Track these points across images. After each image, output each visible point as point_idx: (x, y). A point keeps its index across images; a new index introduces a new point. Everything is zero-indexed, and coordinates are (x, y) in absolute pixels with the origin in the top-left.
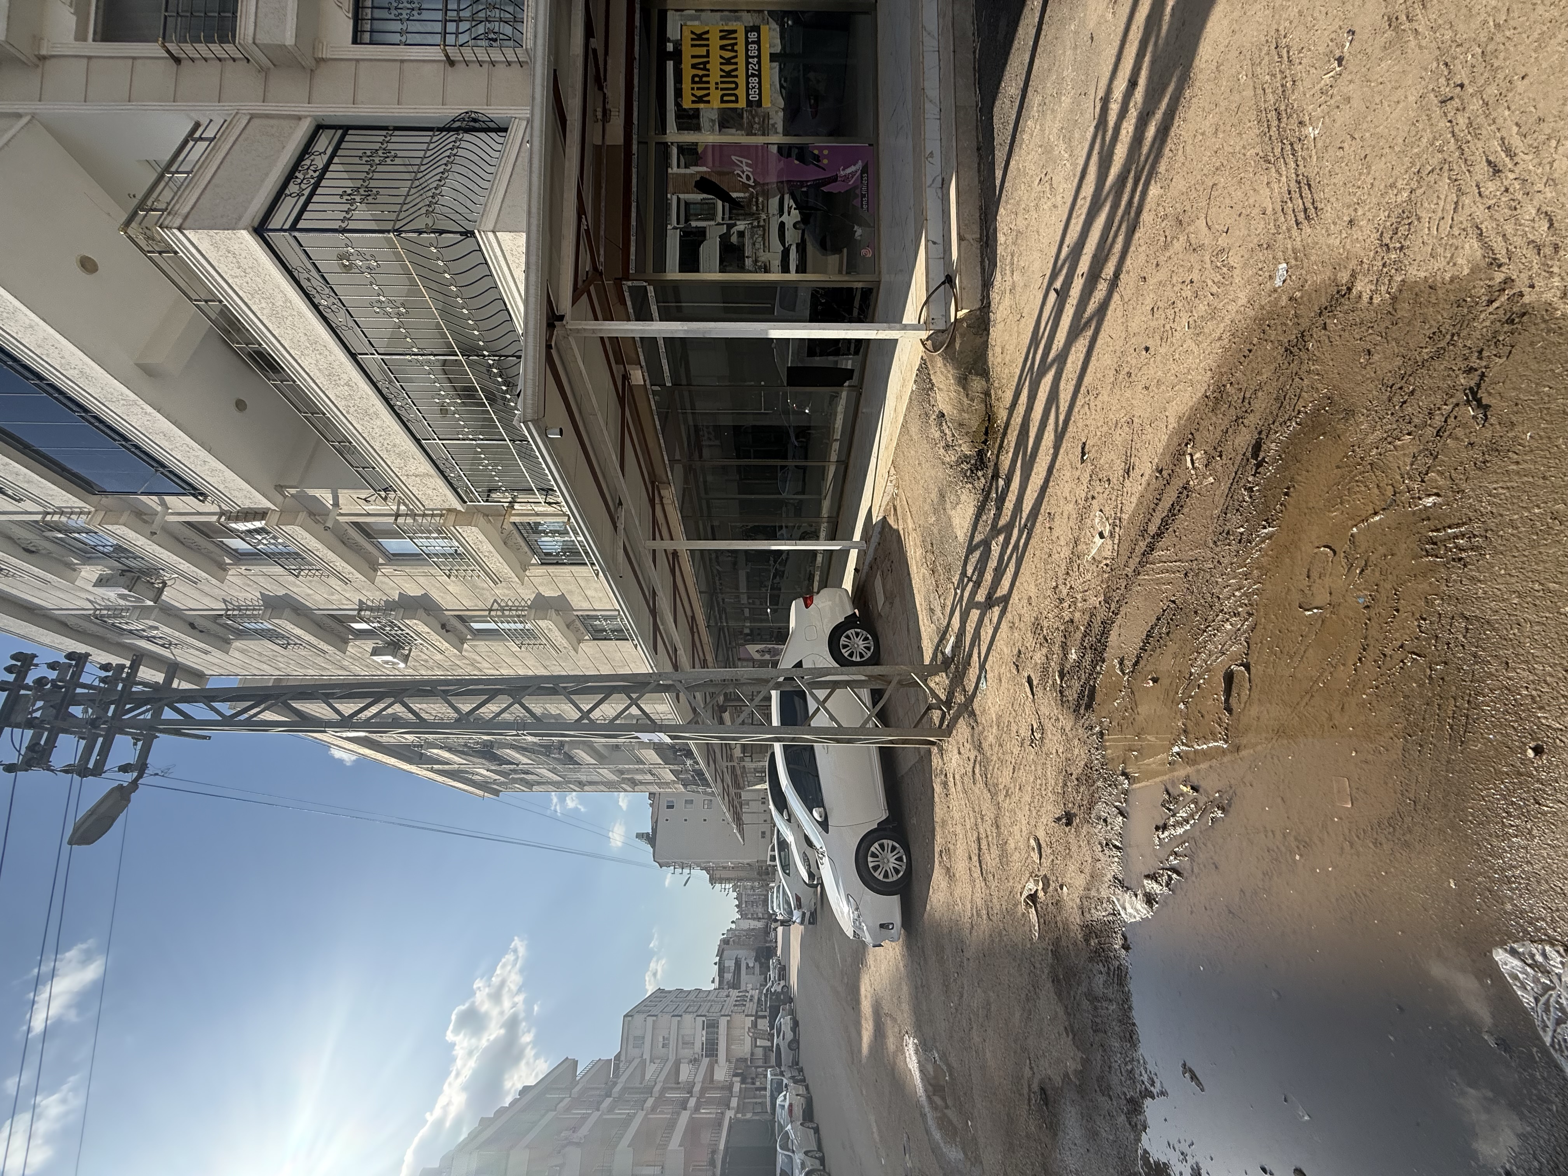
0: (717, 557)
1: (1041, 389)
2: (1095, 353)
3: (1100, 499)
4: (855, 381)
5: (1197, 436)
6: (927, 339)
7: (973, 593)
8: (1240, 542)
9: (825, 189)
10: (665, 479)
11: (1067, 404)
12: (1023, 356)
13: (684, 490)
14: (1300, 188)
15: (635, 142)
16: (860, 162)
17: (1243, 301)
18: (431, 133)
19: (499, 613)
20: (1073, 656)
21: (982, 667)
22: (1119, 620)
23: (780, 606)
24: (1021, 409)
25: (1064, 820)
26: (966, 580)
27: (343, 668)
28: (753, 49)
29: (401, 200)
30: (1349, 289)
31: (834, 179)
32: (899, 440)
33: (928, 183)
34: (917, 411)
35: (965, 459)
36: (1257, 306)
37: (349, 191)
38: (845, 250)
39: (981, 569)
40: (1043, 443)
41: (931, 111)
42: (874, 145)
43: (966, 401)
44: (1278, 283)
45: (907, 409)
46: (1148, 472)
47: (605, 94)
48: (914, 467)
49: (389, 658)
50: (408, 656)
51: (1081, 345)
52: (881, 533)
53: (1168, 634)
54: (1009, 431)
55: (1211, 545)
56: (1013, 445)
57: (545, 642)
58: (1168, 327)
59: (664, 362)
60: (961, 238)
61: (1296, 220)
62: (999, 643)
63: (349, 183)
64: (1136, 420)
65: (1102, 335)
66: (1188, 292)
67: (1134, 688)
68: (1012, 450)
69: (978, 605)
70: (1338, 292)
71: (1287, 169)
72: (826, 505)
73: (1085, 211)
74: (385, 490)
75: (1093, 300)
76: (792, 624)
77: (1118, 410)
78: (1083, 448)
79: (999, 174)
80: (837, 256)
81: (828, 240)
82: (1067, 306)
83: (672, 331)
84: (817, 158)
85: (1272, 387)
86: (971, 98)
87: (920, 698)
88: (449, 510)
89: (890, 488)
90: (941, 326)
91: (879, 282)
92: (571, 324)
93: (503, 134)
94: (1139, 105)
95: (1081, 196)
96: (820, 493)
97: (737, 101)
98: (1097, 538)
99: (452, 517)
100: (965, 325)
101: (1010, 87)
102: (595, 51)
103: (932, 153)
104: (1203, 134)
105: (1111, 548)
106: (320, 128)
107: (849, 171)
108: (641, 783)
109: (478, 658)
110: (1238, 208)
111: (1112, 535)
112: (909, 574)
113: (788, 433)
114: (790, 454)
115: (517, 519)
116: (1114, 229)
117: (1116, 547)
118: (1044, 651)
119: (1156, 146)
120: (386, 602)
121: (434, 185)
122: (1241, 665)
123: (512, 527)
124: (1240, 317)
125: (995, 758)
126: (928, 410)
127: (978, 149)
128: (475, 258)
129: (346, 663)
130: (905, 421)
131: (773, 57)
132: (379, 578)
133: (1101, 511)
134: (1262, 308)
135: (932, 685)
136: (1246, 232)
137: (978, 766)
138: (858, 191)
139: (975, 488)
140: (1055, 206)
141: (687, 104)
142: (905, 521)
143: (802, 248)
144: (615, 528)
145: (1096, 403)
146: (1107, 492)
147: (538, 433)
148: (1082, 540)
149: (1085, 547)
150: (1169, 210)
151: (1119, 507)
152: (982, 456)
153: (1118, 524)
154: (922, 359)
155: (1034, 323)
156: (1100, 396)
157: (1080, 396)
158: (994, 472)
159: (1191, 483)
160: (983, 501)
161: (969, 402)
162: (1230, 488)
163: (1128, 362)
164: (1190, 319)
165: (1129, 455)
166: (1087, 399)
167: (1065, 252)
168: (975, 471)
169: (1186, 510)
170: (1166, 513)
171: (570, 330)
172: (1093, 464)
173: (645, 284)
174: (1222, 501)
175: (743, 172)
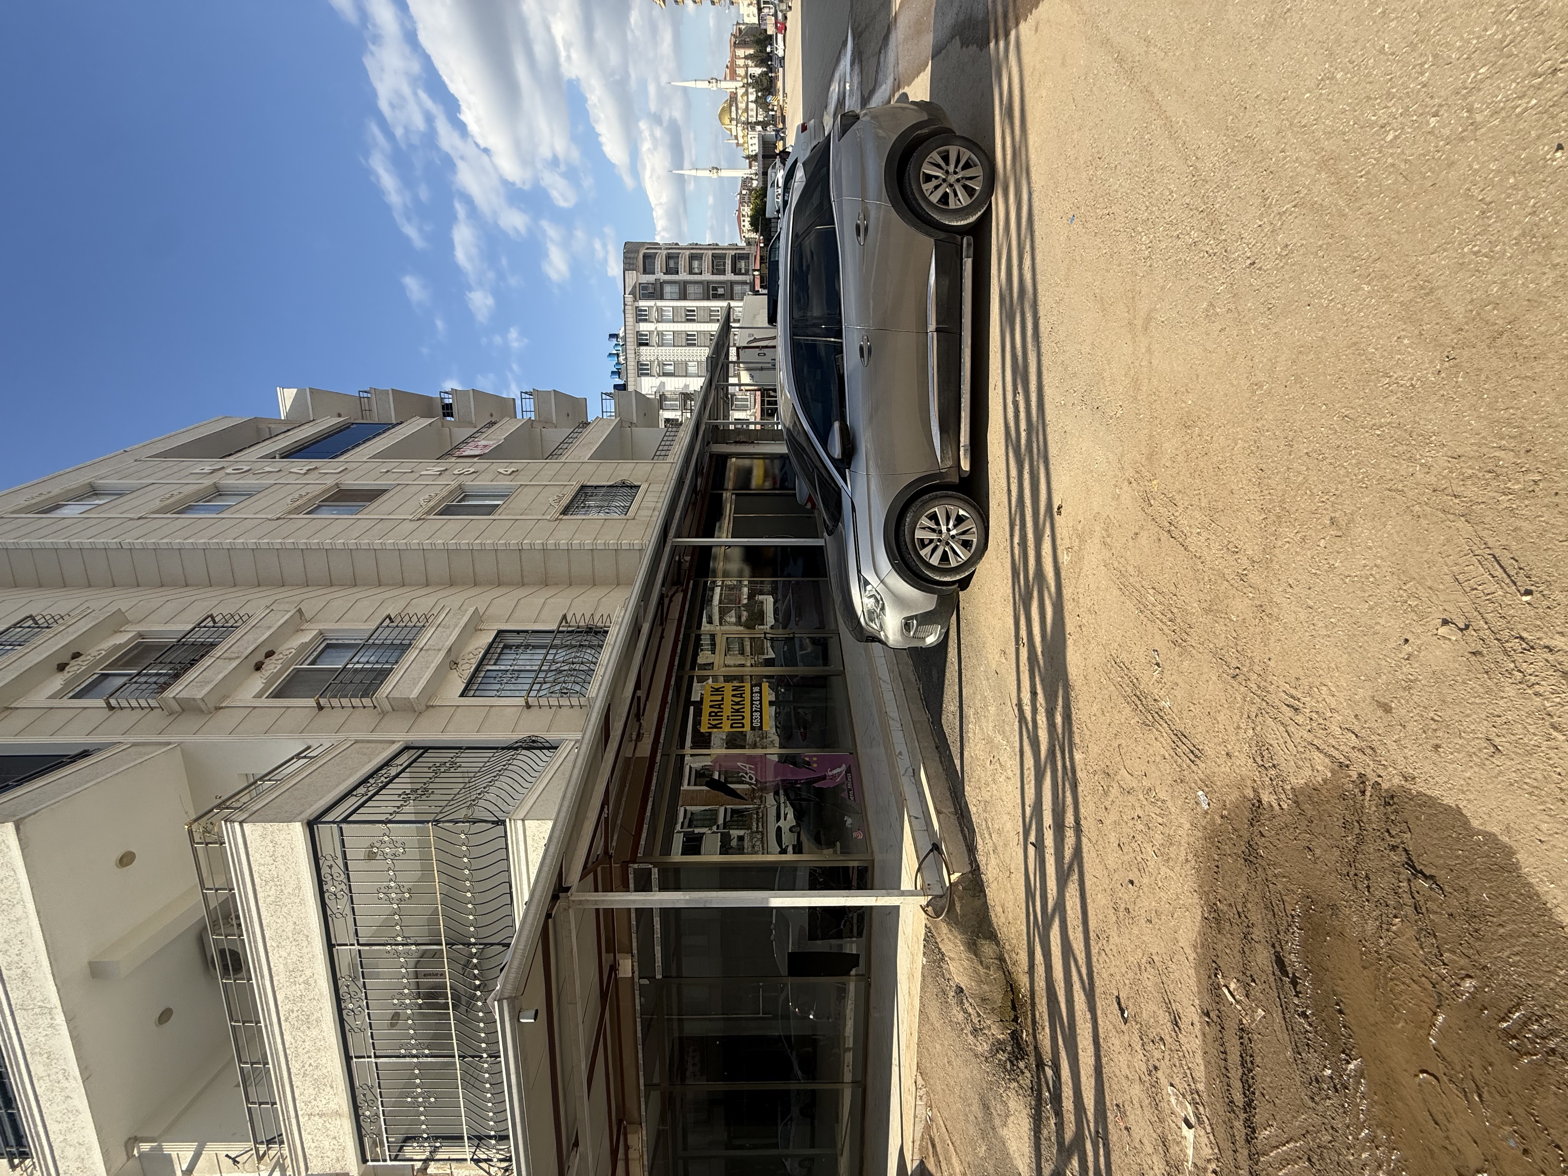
1: (1053, 943)
2: (1088, 895)
3: (1164, 1067)
4: (861, 968)
5: (1221, 964)
6: (928, 905)
8: (1336, 1090)
9: (816, 785)
11: (1083, 955)
12: (1024, 911)
14: (1179, 738)
15: (659, 755)
16: (844, 766)
17: (1187, 826)
18: (494, 751)
24: (1040, 970)
28: (756, 697)
29: (450, 798)
30: (1260, 801)
31: (824, 778)
32: (920, 1032)
33: (902, 773)
34: (933, 989)
35: (999, 1046)
36: (1201, 828)
37: (408, 791)
40: (1077, 1007)
41: (895, 725)
43: (982, 971)
44: (1205, 806)
45: (922, 988)
46: (1196, 1019)
47: (641, 724)
48: (944, 1069)
51: (1072, 890)
54: (1037, 1000)
55: (1311, 1104)
56: (1046, 1017)
58: (1139, 859)
59: (658, 949)
60: (938, 812)
61: (1190, 760)
63: (409, 786)
64: (1156, 958)
65: (1087, 877)
66: (1140, 826)
68: (1047, 1024)
70: (1253, 805)
71: (1164, 728)
73: (1032, 777)
74: (270, 1141)
75: (1066, 847)
77: (1134, 951)
78: (1119, 1003)
79: (957, 762)
82: (1047, 856)
83: (673, 901)
84: (808, 763)
86: (924, 716)
89: (922, 1111)
90: (938, 891)
91: (873, 861)
92: (575, 895)
93: (553, 750)
94: (1044, 705)
95: (1025, 768)
97: (743, 727)
98: (1185, 1130)
100: (961, 888)
101: (950, 706)
102: (639, 698)
103: (900, 753)
104: (1095, 715)
105: (1206, 1141)
106: (406, 748)
107: (835, 772)
110: (1144, 758)
111: (1197, 1116)
116: (1060, 787)
117: (1212, 1138)
119: (1066, 727)
124: (1192, 839)
126: (944, 986)
127: (937, 748)
130: (922, 1004)
131: (771, 703)
133: (1172, 1085)
134: (1205, 828)
136: (1160, 774)
138: (844, 787)
139: (1022, 1088)
140: (1008, 778)
141: (704, 729)
145: (1110, 947)
146: (1167, 1057)
147: (510, 1016)
148: (1170, 1138)
149: (1177, 1149)
150: (1095, 768)
151: (1189, 1075)
152: (1017, 1039)
153: (1198, 1101)
154: (926, 926)
155: (1023, 877)
156: (1111, 938)
157: (1092, 943)
158: (1036, 1060)
159: (1244, 1021)
160: (1036, 1105)
161: (985, 971)
162: (1284, 1018)
163: (1120, 899)
164: (1154, 848)
165: (1167, 1001)
166: (1100, 945)
167: (1028, 811)
168: (1015, 1062)
169: (1258, 1060)
170: (1241, 1071)
171: (573, 901)
172: (1137, 1023)
173: (650, 866)
174: (1287, 1038)
175: (747, 774)
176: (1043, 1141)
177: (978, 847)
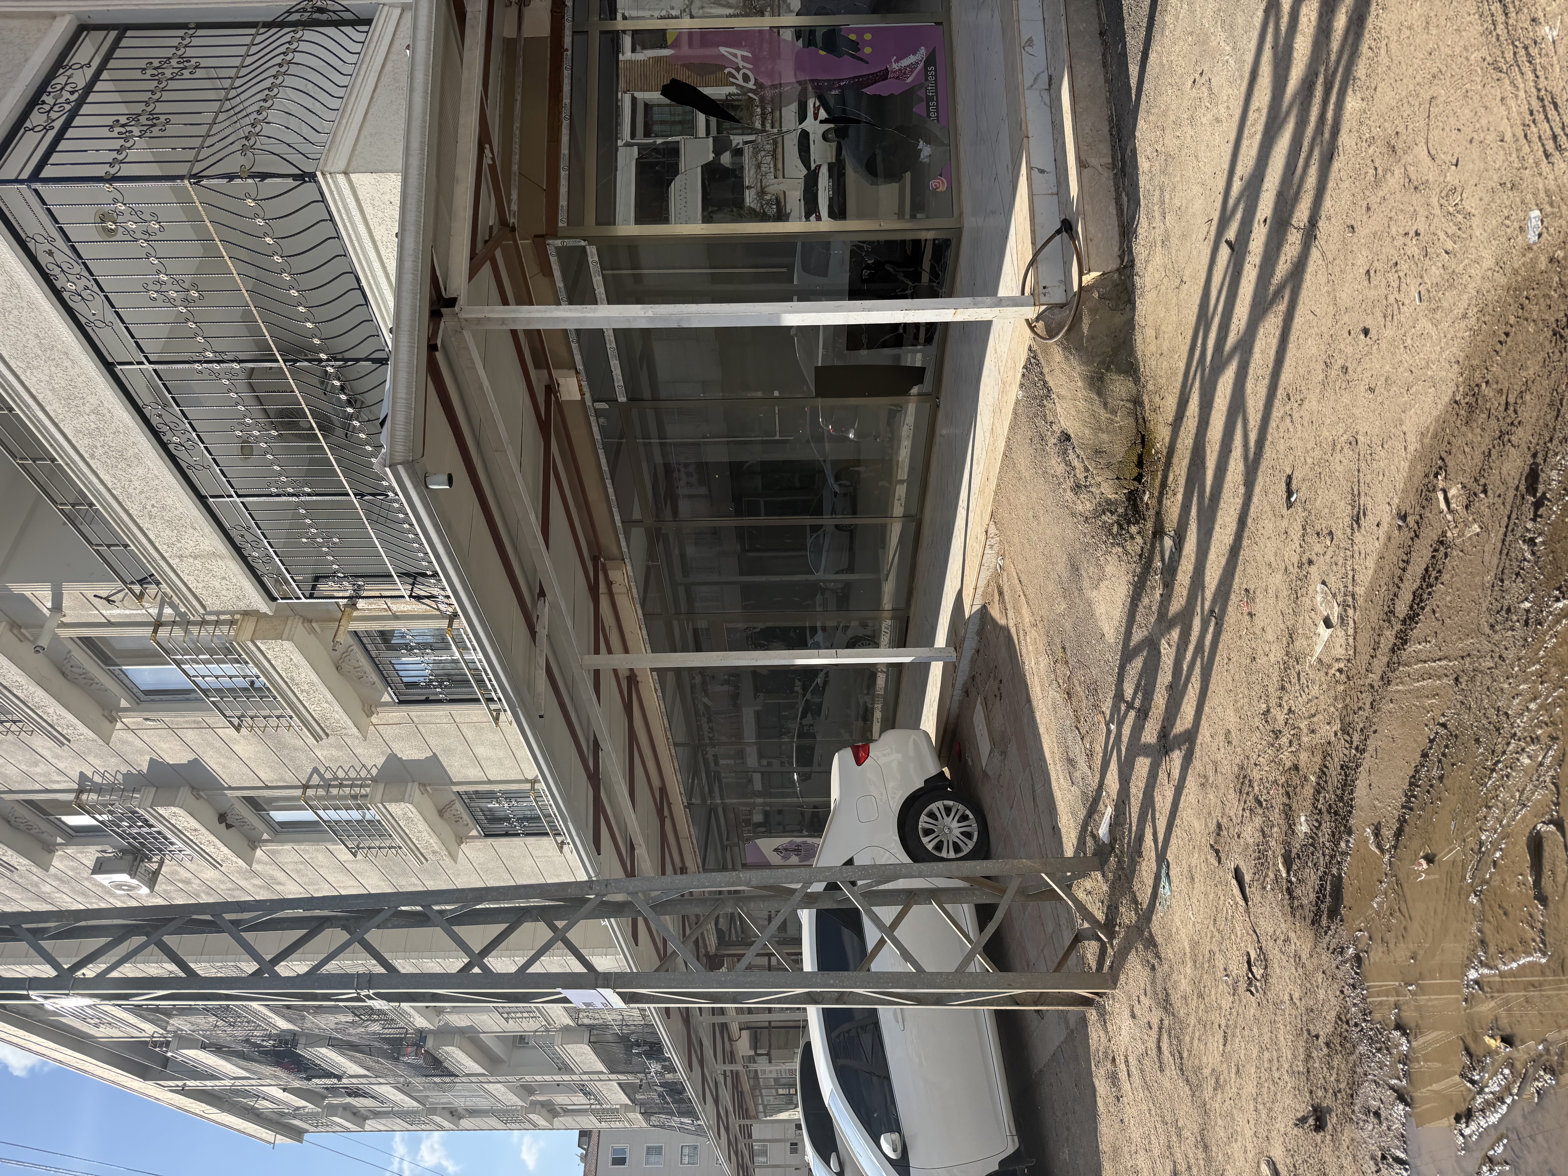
0: (704, 683)
1: (1218, 393)
2: (1293, 338)
3: (1321, 563)
4: (927, 385)
5: (1451, 463)
6: (1037, 319)
7: (1138, 729)
8: (1526, 624)
9: (869, 91)
10: (615, 550)
11: (1259, 415)
12: (1188, 341)
13: (648, 569)
14: (1544, 107)
15: (568, 32)
16: (923, 50)
17: (1489, 262)
18: (253, 31)
19: (321, 792)
20: (1303, 827)
21: (1161, 858)
22: (1367, 761)
23: (815, 768)
24: (1190, 424)
25: (1311, 1121)
26: (1123, 707)
27: (40, 897)
29: (203, 130)
31: (884, 75)
32: (1000, 478)
33: (1028, 84)
34: (1026, 432)
35: (1107, 507)
36: (1508, 270)
37: (123, 120)
38: (908, 175)
39: (1146, 687)
40: (1229, 477)
42: (943, 24)
43: (1104, 415)
44: (1532, 237)
45: (1012, 428)
46: (1386, 519)
48: (1026, 522)
49: (124, 878)
50: (156, 874)
51: (1271, 326)
52: (981, 632)
53: (1441, 778)
54: (1175, 460)
55: (1487, 631)
56: (1182, 481)
57: (399, 842)
58: (1391, 299)
59: (615, 364)
60: (1082, 164)
61: (1545, 151)
62: (1186, 813)
63: (122, 109)
64: (1361, 438)
65: (1301, 310)
66: (1413, 249)
67: (1400, 875)
68: (1181, 490)
69: (1146, 750)
71: (1525, 81)
72: (888, 588)
73: (1260, 127)
74: (141, 582)
75: (1282, 258)
76: (835, 793)
77: (1334, 424)
78: (1288, 485)
79: (1133, 70)
80: (895, 186)
81: (879, 159)
82: (1247, 266)
83: (628, 319)
84: (855, 46)
85: (1543, 386)
87: (1063, 921)
88: (246, 614)
89: (991, 557)
90: (1058, 297)
91: (959, 231)
92: (467, 311)
93: (365, 28)
96: (876, 568)
98: (1322, 628)
99: (249, 626)
100: (1096, 295)
103: (1030, 40)
104: (1410, 28)
105: (1343, 642)
106: (83, 29)
107: (906, 62)
108: (567, 1112)
109: (280, 875)
110: (1468, 131)
111: (1342, 619)
112: (1029, 701)
113: (822, 471)
114: (827, 506)
115: (360, 627)
116: (1303, 155)
117: (1351, 640)
118: (1258, 821)
119: (1350, 41)
120: (127, 776)
121: (256, 107)
122: (1551, 822)
123: (350, 640)
124: (1487, 285)
125: (1192, 1020)
126: (1043, 430)
127: (1102, 34)
128: (316, 212)
129: (47, 889)
130: (1009, 447)
132: (119, 734)
133: (1324, 583)
134: (1516, 272)
135: (1081, 895)
136: (1482, 166)
137: (1165, 1037)
138: (921, 93)
139: (1127, 553)
140: (1218, 120)
142: (1017, 611)
143: (837, 171)
144: (533, 633)
145: (1302, 413)
146: (1330, 553)
147: (412, 483)
148: (1300, 631)
149: (1305, 643)
150: (1375, 131)
151: (1350, 577)
152: (1135, 500)
153: (1351, 603)
154: (1030, 349)
155: (1200, 292)
156: (1306, 403)
157: (1277, 403)
158: (1155, 527)
159: (1449, 534)
160: (1142, 573)
161: (1108, 416)
162: (1504, 541)
163: (1340, 351)
164: (1422, 288)
165: (1356, 492)
166: (1288, 408)
167: (1237, 186)
168: (1125, 526)
169: (1445, 577)
170: (1418, 583)
171: (466, 320)
172: (1305, 510)
173: (583, 243)
174: (1495, 561)
175: (738, 69)
176: (1141, 608)
177: (1140, 231)
